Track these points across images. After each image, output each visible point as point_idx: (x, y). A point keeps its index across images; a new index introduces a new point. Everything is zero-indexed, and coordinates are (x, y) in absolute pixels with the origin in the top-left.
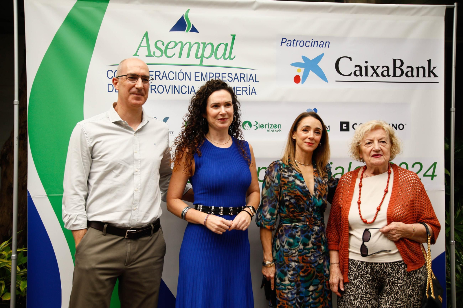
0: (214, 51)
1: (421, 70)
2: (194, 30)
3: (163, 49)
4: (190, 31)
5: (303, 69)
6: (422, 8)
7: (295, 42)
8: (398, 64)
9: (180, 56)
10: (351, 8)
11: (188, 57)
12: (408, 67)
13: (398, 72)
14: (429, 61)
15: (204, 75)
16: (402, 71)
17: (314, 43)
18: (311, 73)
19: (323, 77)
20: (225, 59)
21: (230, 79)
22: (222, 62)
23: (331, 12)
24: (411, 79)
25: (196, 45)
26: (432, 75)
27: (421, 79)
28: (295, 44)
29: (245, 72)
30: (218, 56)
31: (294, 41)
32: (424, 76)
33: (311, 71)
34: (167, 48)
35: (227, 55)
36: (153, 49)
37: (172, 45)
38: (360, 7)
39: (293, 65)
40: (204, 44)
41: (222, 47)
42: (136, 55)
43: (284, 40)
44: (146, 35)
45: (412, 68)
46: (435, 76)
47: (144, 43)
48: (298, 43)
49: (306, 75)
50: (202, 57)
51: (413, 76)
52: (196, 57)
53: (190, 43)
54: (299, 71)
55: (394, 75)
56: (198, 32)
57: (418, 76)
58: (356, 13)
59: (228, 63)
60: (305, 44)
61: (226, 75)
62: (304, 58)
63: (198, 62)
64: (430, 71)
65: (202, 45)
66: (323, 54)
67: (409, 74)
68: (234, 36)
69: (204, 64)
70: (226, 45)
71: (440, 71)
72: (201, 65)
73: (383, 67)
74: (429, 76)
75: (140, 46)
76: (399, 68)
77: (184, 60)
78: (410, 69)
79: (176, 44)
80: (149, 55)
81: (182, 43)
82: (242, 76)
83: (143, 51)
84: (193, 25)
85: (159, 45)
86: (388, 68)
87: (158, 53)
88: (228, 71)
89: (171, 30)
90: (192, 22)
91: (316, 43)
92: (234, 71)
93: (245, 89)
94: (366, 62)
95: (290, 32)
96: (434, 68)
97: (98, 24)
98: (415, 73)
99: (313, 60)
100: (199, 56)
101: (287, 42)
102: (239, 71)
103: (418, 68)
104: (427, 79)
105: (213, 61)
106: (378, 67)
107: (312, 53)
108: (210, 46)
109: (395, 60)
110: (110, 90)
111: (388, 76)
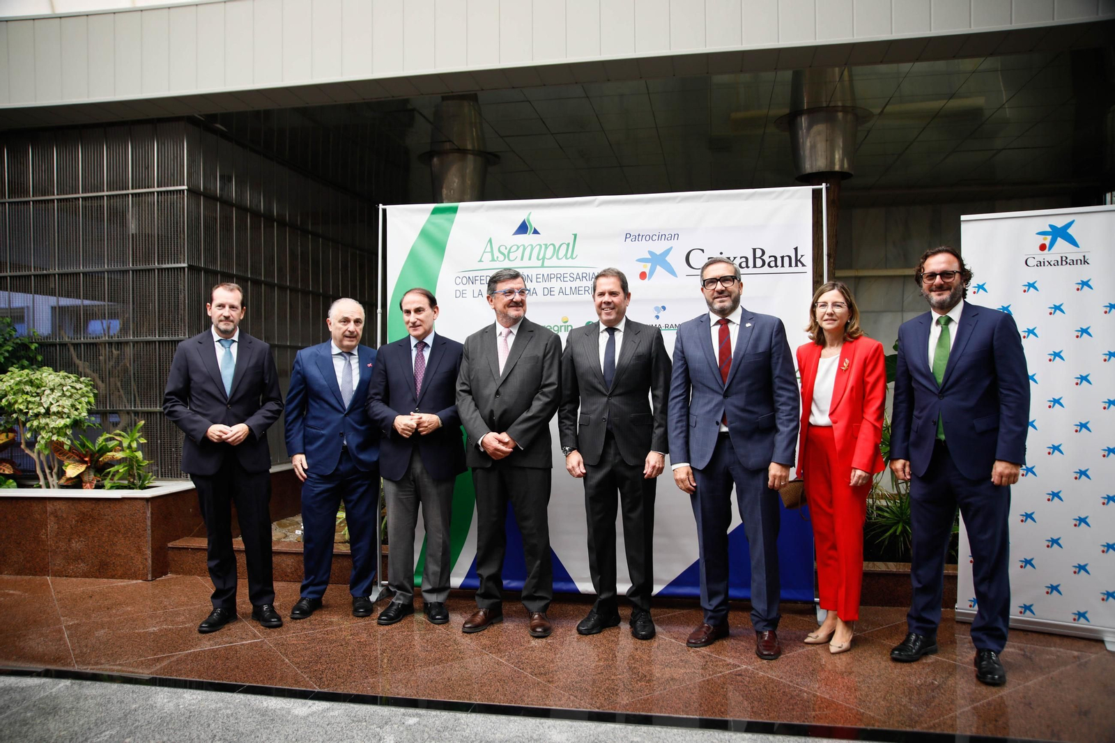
0: (556, 251)
1: (786, 260)
2: (536, 232)
3: (506, 253)
4: (533, 233)
5: (649, 265)
6: (784, 191)
7: (640, 237)
8: (759, 253)
9: (522, 259)
10: (701, 197)
11: (530, 259)
12: (770, 257)
13: (759, 262)
14: (796, 249)
15: (546, 276)
16: (764, 261)
17: (661, 237)
18: (658, 267)
19: (673, 272)
20: (567, 258)
21: (572, 279)
22: (564, 262)
23: (679, 202)
24: (774, 270)
25: (538, 246)
26: (799, 263)
27: (787, 268)
28: (640, 239)
29: (587, 271)
30: (560, 257)
31: (639, 235)
32: (790, 265)
33: (658, 266)
34: (509, 252)
35: (568, 257)
36: (496, 253)
37: (514, 248)
38: (711, 195)
39: (639, 260)
40: (546, 245)
41: (564, 247)
42: (480, 261)
43: (628, 236)
44: (490, 241)
45: (775, 258)
46: (803, 265)
47: (489, 249)
48: (644, 237)
49: (652, 271)
50: (544, 258)
51: (776, 266)
52: (538, 259)
53: (532, 245)
54: (645, 267)
55: (755, 266)
56: (539, 234)
57: (783, 266)
58: (708, 201)
59: (570, 262)
60: (651, 238)
61: (568, 275)
62: (650, 253)
63: (539, 263)
64: (797, 260)
65: (543, 247)
66: (672, 248)
67: (773, 264)
68: (575, 236)
69: (545, 265)
70: (569, 244)
71: (808, 259)
72: (542, 266)
73: (741, 258)
74: (796, 265)
75: (484, 252)
76: (760, 258)
77: (526, 263)
78: (773, 259)
79: (518, 248)
80: (493, 260)
81: (524, 245)
82: (584, 275)
83: (488, 256)
84: (535, 229)
85: (502, 249)
86: (747, 258)
87: (501, 257)
88: (569, 271)
89: (514, 234)
90: (534, 225)
91: (664, 236)
92: (575, 271)
93: (587, 289)
94: (721, 253)
95: (634, 228)
96: (802, 256)
97: (447, 234)
98: (779, 263)
99: (661, 255)
100: (540, 258)
101: (631, 237)
102: (580, 271)
103: (782, 258)
104: (794, 269)
105: (554, 262)
106: (735, 258)
107: (659, 247)
108: (552, 247)
109: (754, 250)
110: (458, 295)
111: (747, 267)
